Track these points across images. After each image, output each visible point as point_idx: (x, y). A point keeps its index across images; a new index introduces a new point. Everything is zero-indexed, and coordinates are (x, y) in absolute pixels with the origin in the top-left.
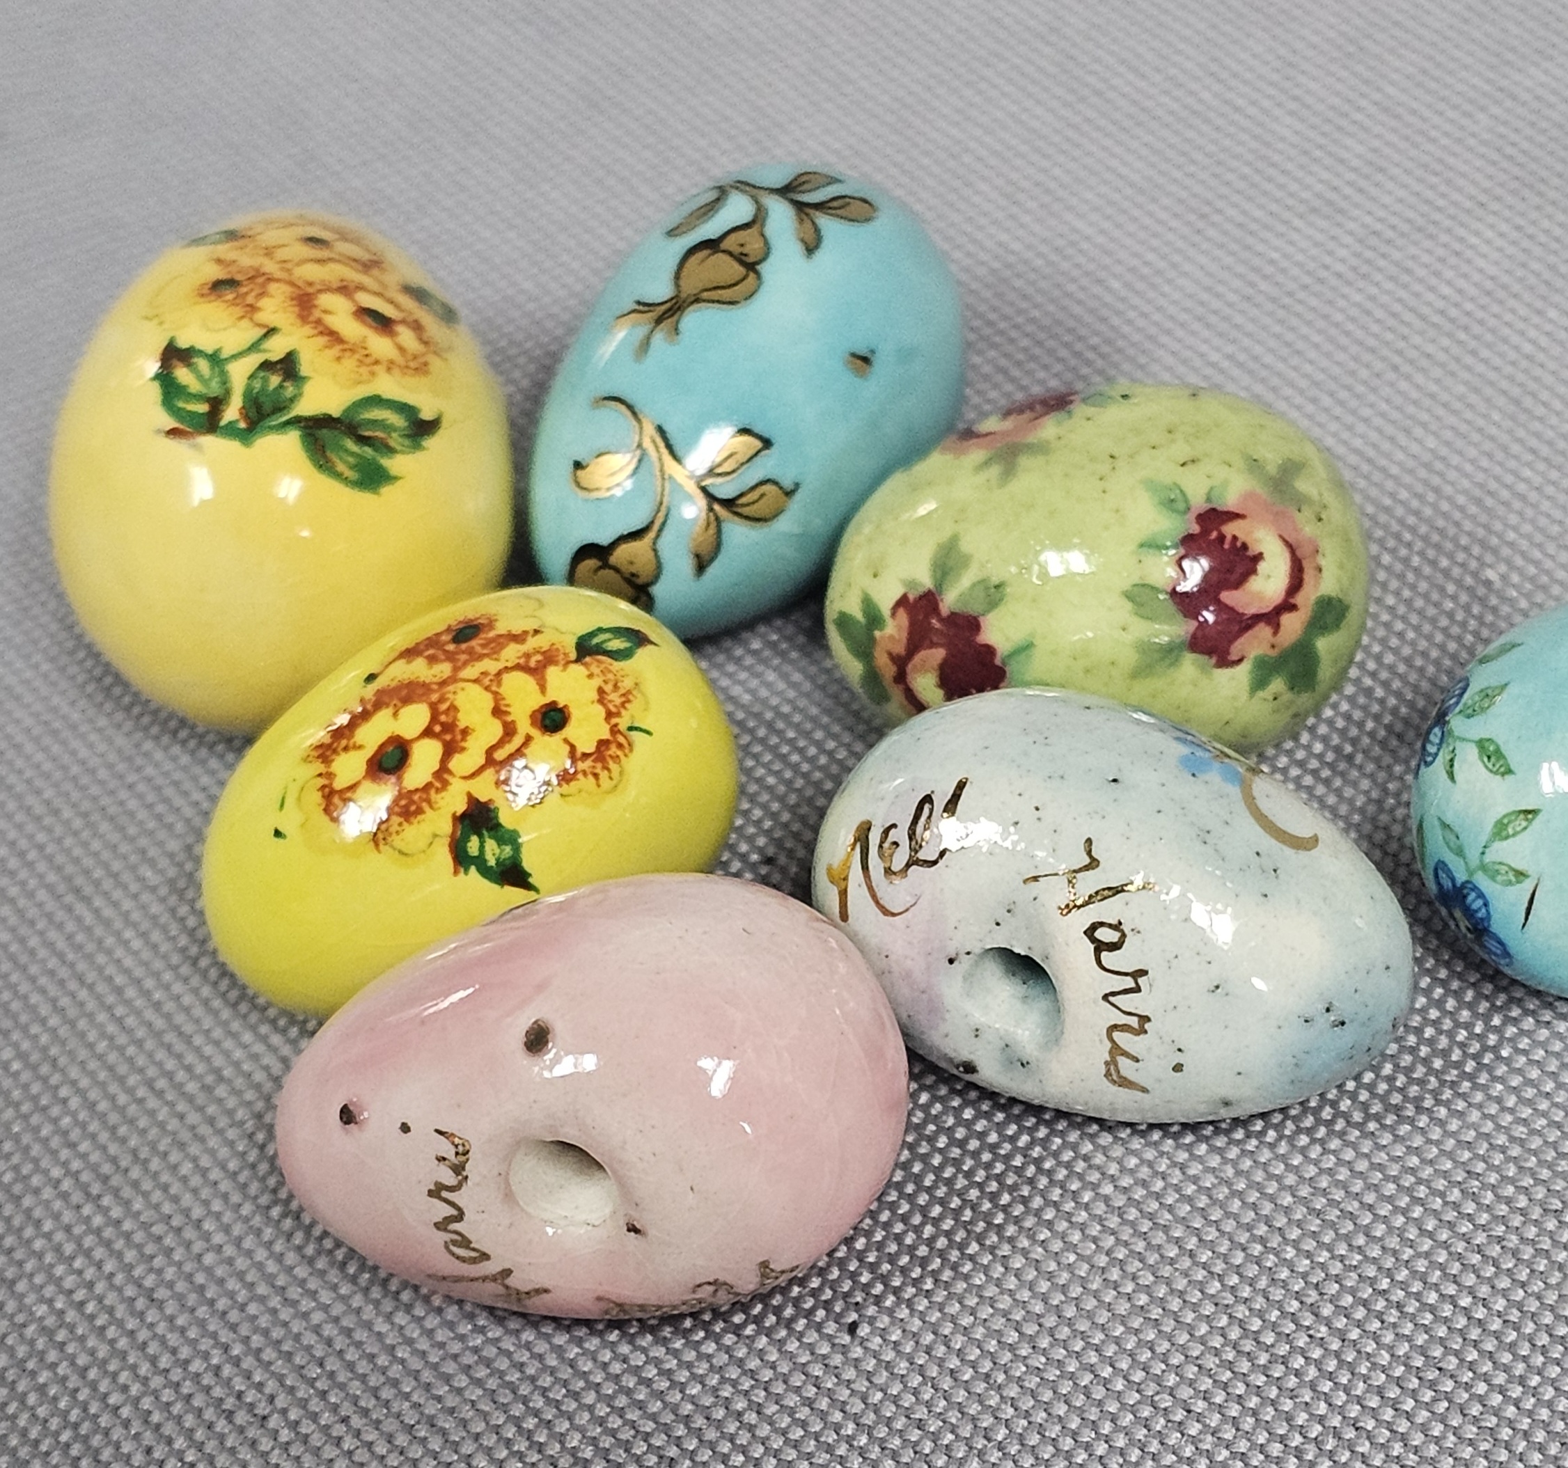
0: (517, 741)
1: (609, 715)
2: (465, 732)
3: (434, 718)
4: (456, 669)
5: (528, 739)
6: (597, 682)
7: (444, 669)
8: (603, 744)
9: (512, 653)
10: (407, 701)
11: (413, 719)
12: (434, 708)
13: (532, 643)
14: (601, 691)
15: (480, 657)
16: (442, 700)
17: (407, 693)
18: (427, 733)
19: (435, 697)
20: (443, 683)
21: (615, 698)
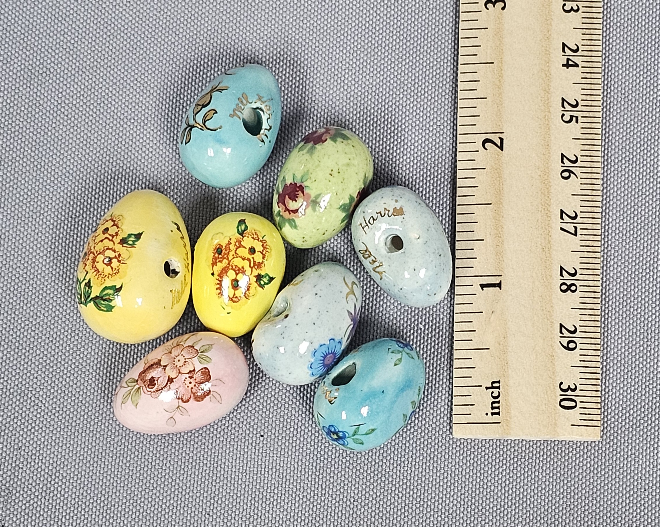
0: (252, 260)
1: (258, 240)
2: (243, 268)
3: (235, 271)
4: (228, 259)
5: (253, 258)
6: (250, 237)
7: (225, 262)
8: (263, 245)
9: (232, 247)
10: (226, 272)
11: (232, 274)
12: (232, 269)
13: (233, 242)
14: (253, 238)
15: (229, 253)
16: (232, 267)
17: (224, 272)
18: (237, 274)
19: (230, 267)
20: (229, 264)
21: (255, 236)
